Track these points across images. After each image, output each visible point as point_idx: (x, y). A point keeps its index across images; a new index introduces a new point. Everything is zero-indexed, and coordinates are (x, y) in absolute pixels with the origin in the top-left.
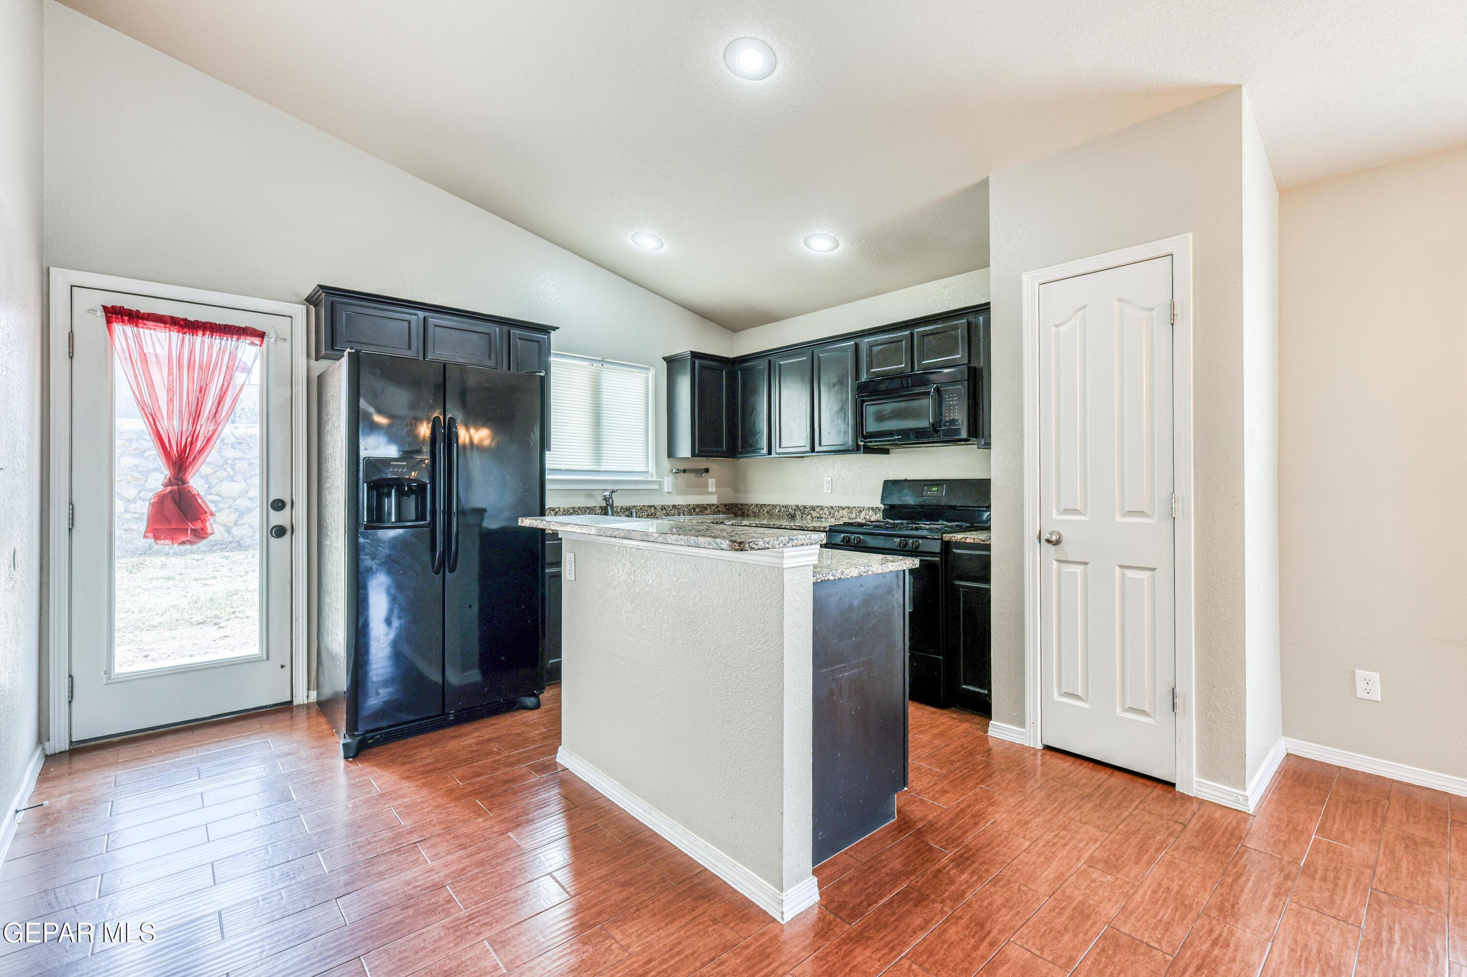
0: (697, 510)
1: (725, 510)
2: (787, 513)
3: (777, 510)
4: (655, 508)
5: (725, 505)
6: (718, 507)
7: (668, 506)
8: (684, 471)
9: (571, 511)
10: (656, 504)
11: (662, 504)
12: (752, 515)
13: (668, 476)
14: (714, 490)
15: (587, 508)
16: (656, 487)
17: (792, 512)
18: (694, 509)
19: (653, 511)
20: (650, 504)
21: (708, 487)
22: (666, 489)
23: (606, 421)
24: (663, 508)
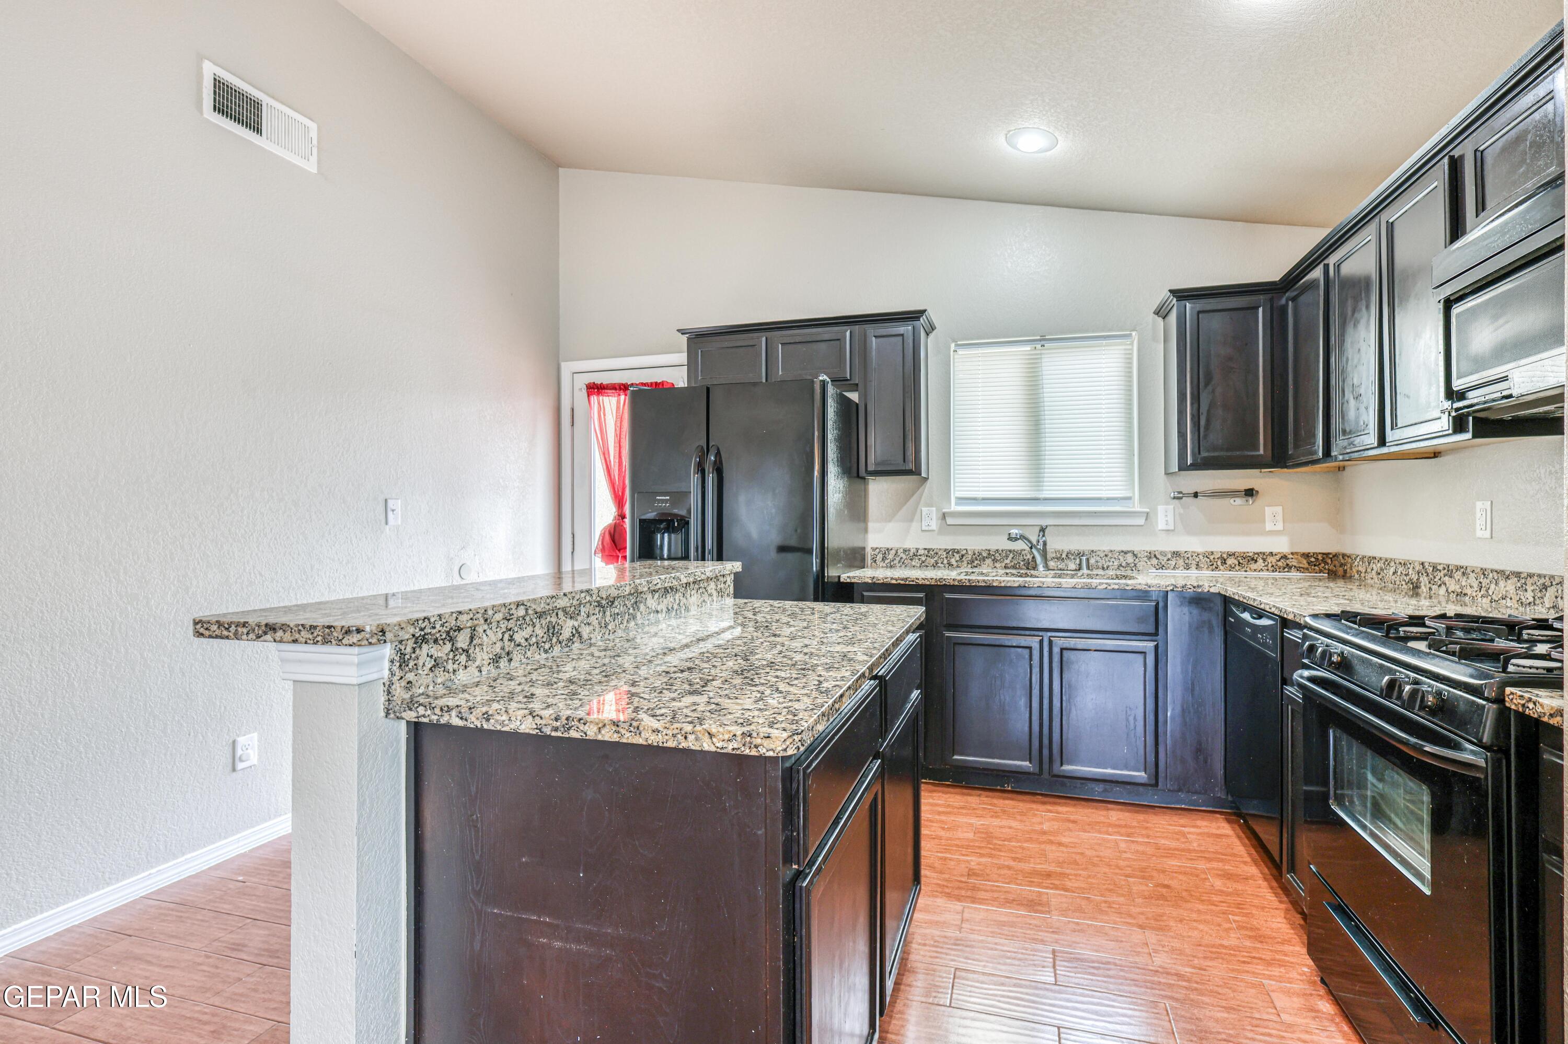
0: (1231, 561)
1: (1306, 565)
2: (1407, 579)
3: (1392, 570)
4: (1135, 555)
5: (1306, 556)
6: (1285, 557)
7: (1163, 554)
8: (1196, 495)
9: (985, 554)
10: (1136, 549)
11: (1148, 549)
12: (1357, 576)
13: (1167, 504)
14: (1280, 527)
15: (1010, 551)
16: (1141, 521)
17: (1415, 577)
18: (1224, 562)
19: (1130, 558)
20: (1125, 549)
21: (1264, 522)
22: (1161, 525)
23: (1049, 424)
24: (1151, 555)
